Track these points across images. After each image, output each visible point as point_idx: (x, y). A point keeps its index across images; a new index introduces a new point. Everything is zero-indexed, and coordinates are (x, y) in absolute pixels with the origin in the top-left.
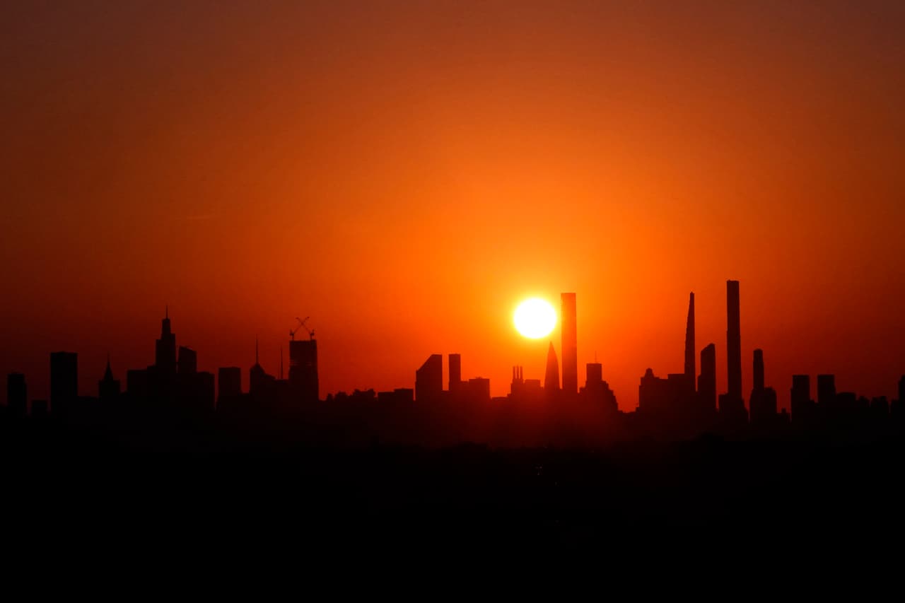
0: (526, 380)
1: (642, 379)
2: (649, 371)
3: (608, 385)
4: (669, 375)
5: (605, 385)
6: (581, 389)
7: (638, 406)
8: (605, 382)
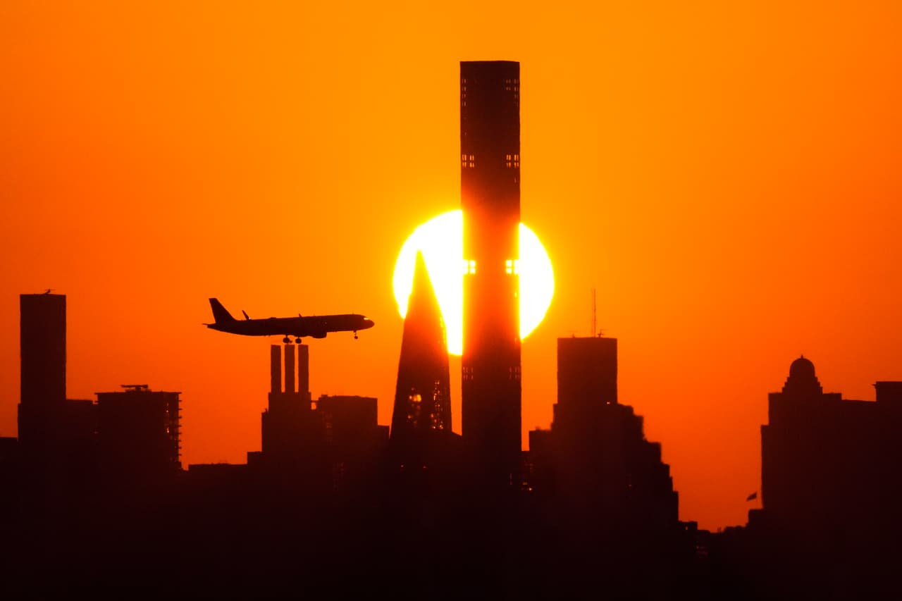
0: (324, 400)
1: (775, 400)
2: (802, 370)
3: (638, 421)
4: (881, 387)
5: (630, 422)
6: (535, 435)
7: (758, 504)
8: (629, 409)
